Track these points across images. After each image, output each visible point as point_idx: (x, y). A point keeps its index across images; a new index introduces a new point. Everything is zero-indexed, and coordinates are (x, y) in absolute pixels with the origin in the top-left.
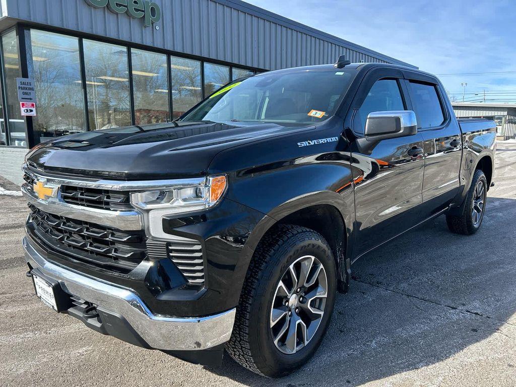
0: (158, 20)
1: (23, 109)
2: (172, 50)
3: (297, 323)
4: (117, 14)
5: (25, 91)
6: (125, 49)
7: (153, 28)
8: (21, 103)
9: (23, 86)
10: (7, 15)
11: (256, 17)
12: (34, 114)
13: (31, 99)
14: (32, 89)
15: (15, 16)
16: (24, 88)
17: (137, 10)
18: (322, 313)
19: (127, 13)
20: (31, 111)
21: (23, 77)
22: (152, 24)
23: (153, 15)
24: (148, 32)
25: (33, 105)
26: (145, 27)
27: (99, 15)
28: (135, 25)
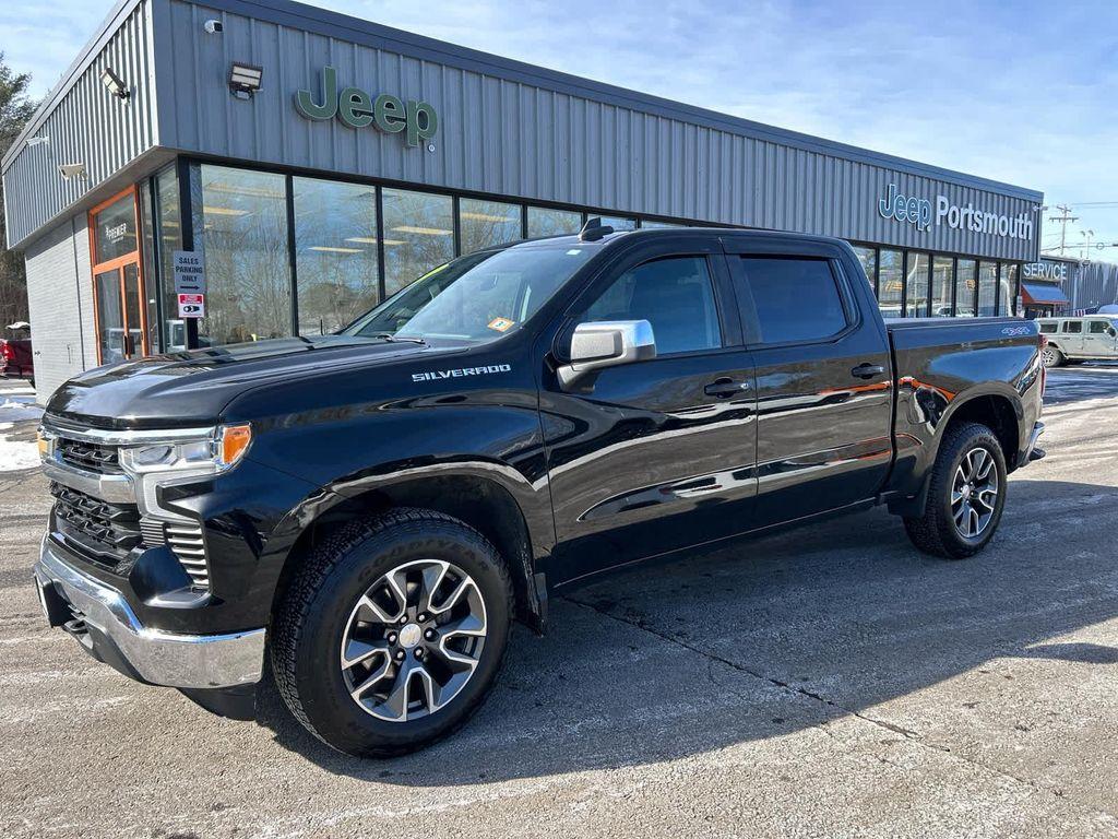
0: (431, 134)
1: (181, 306)
2: (460, 188)
3: (412, 671)
4: (356, 129)
5: (186, 274)
6: (371, 190)
7: (423, 148)
8: (179, 295)
9: (184, 265)
10: (157, 144)
11: (638, 112)
12: (201, 313)
13: (196, 288)
14: (198, 270)
15: (172, 144)
16: (186, 270)
17: (391, 119)
18: (474, 663)
19: (373, 125)
20: (196, 309)
21: (184, 250)
22: (422, 141)
23: (423, 126)
24: (413, 158)
25: (199, 299)
26: (408, 148)
27: (321, 133)
28: (390, 146)
